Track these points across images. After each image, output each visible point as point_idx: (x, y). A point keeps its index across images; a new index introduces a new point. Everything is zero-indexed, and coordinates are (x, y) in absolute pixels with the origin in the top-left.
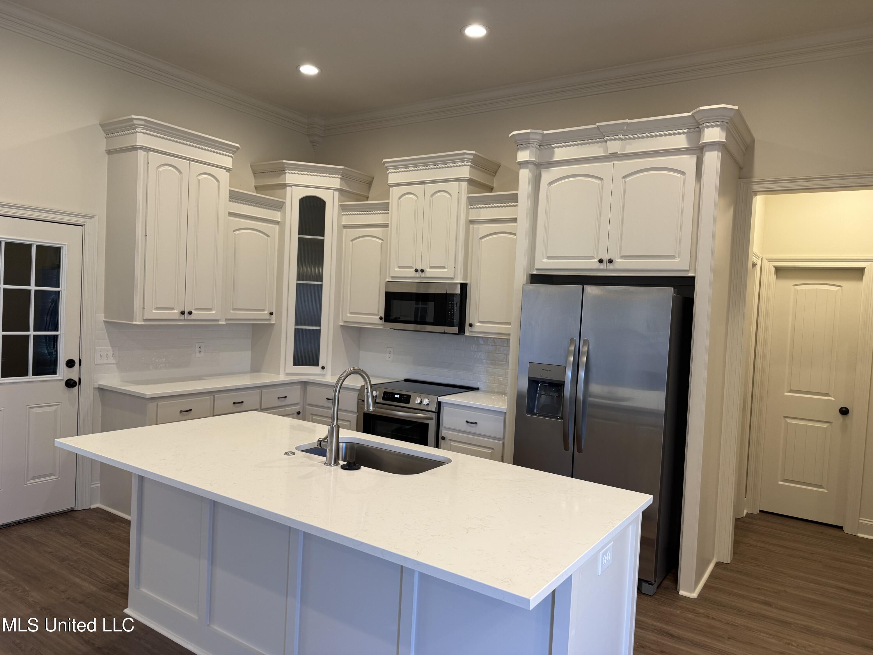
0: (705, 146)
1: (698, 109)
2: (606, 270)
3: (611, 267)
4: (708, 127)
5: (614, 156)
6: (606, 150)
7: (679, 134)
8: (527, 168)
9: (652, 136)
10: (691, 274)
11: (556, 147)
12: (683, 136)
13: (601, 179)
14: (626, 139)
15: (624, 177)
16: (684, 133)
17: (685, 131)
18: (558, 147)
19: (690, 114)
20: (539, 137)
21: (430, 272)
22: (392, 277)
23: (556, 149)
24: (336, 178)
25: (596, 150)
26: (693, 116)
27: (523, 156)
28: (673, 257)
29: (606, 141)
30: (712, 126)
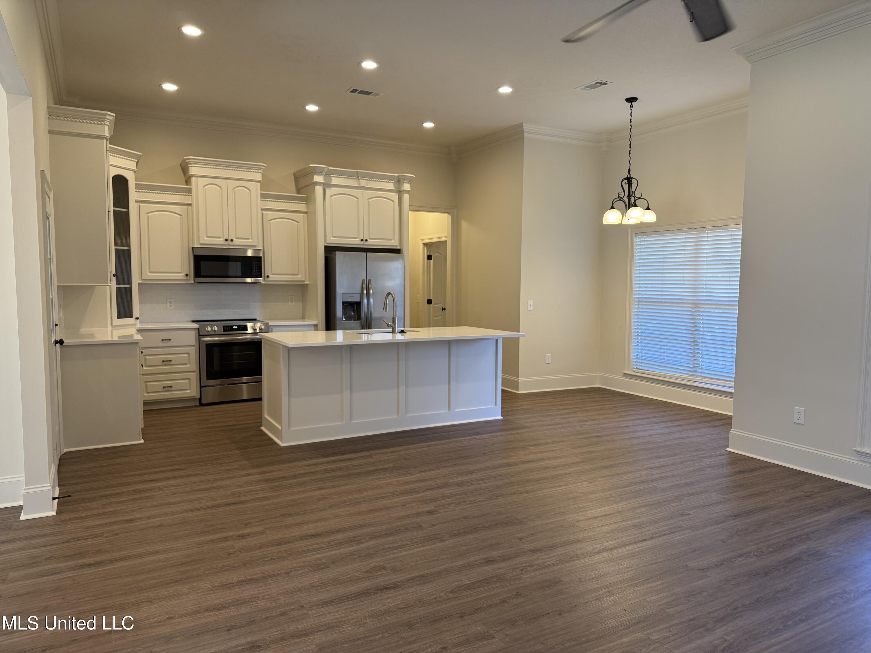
0: (403, 191)
1: (403, 174)
2: (363, 245)
3: (366, 243)
4: (405, 183)
5: (363, 188)
6: (359, 184)
7: (391, 182)
8: (321, 186)
9: (379, 181)
10: (398, 248)
11: (333, 176)
12: (392, 184)
13: (357, 198)
14: (368, 180)
15: (368, 199)
16: (392, 182)
17: (393, 182)
18: (334, 177)
19: (397, 175)
20: (326, 170)
21: (236, 241)
22: (201, 244)
23: (333, 178)
24: (134, 161)
25: (353, 182)
26: (398, 176)
27: (318, 178)
28: (391, 240)
29: (359, 179)
30: (407, 183)
